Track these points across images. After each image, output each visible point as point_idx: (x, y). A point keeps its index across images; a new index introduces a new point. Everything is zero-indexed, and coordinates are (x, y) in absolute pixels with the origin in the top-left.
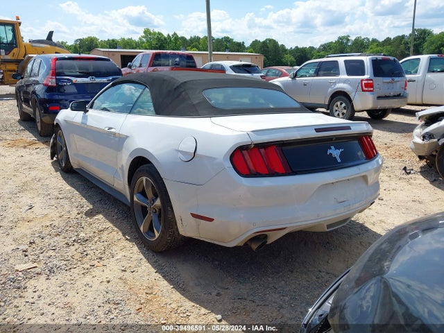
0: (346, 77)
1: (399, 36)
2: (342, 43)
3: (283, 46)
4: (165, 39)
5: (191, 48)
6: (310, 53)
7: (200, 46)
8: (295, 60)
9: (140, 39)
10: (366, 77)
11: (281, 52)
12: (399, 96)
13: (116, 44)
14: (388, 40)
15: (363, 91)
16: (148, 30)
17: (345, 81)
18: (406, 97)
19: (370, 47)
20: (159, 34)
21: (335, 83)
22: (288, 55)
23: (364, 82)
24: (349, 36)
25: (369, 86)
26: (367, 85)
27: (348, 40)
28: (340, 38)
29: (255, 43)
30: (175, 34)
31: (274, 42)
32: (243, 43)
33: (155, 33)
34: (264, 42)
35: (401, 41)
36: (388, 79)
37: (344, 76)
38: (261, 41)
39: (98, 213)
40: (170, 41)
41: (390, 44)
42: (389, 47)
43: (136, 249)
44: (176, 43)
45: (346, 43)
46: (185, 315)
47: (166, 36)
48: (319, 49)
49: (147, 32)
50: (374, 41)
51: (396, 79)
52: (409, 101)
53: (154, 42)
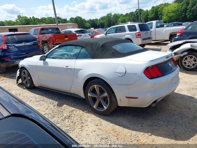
0: (129, 32)
1: (131, 12)
2: (109, 16)
3: (84, 19)
4: (29, 19)
5: (42, 23)
6: (96, 21)
7: (47, 22)
8: (90, 25)
9: (16, 20)
10: (137, 32)
11: (84, 22)
12: (149, 38)
13: (3, 23)
14: (127, 14)
15: (137, 37)
16: (20, 15)
17: (129, 34)
18: (152, 38)
19: (121, 17)
20: (25, 17)
21: (125, 35)
22: (87, 23)
23: (137, 34)
24: (111, 13)
25: (139, 35)
26: (138, 35)
27: (111, 15)
28: (108, 14)
29: (72, 19)
30: (33, 17)
31: (80, 18)
32: (66, 19)
33: (23, 17)
34: (76, 18)
35: (132, 14)
36: (145, 32)
37: (128, 32)
38: (74, 18)
39: (63, 104)
40: (32, 20)
41: (128, 16)
42: (128, 17)
43: (93, 116)
44: (34, 21)
45: (111, 16)
46: (136, 136)
47: (29, 18)
48: (100, 19)
49: (19, 17)
50: (122, 15)
51: (148, 31)
52: (153, 40)
53: (23, 22)
